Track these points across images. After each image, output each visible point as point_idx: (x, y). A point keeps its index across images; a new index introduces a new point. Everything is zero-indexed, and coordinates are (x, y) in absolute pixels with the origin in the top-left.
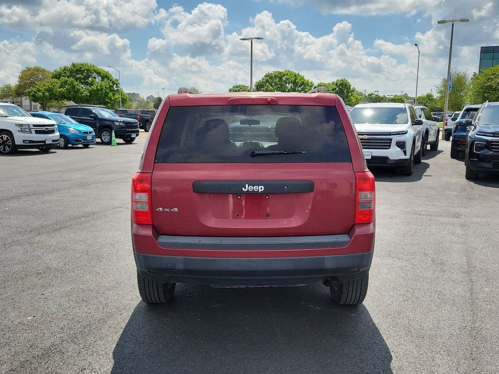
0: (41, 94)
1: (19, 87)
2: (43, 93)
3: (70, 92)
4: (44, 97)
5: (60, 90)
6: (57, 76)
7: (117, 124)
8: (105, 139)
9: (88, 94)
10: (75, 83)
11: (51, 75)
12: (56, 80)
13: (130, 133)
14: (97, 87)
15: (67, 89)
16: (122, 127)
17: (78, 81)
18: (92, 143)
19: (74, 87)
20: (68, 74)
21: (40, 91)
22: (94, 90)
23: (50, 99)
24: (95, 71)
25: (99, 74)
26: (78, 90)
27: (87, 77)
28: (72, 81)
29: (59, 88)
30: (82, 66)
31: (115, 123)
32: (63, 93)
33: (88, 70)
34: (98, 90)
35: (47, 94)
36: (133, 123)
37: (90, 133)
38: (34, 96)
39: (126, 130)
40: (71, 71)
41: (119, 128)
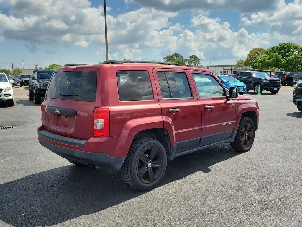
0: (257, 64)
1: (248, 60)
2: (258, 63)
3: (274, 62)
4: (259, 66)
5: (268, 61)
6: (267, 53)
7: (264, 81)
8: (256, 91)
9: (286, 62)
10: (278, 56)
11: (264, 52)
12: (266, 55)
13: (273, 88)
14: (292, 58)
15: (273, 60)
16: (267, 83)
17: (281, 55)
18: (244, 93)
19: (277, 58)
20: (275, 50)
21: (257, 62)
22: (290, 60)
23: (262, 67)
24: (294, 47)
25: (296, 48)
26: (280, 60)
27: (288, 52)
28: (276, 55)
29: (268, 60)
30: (285, 45)
31: (263, 81)
32: (270, 62)
33: (289, 47)
34: (293, 60)
35: (260, 63)
36: (276, 81)
37: (243, 87)
38: (253, 65)
39: (270, 86)
40: (277, 49)
41: (266, 84)
